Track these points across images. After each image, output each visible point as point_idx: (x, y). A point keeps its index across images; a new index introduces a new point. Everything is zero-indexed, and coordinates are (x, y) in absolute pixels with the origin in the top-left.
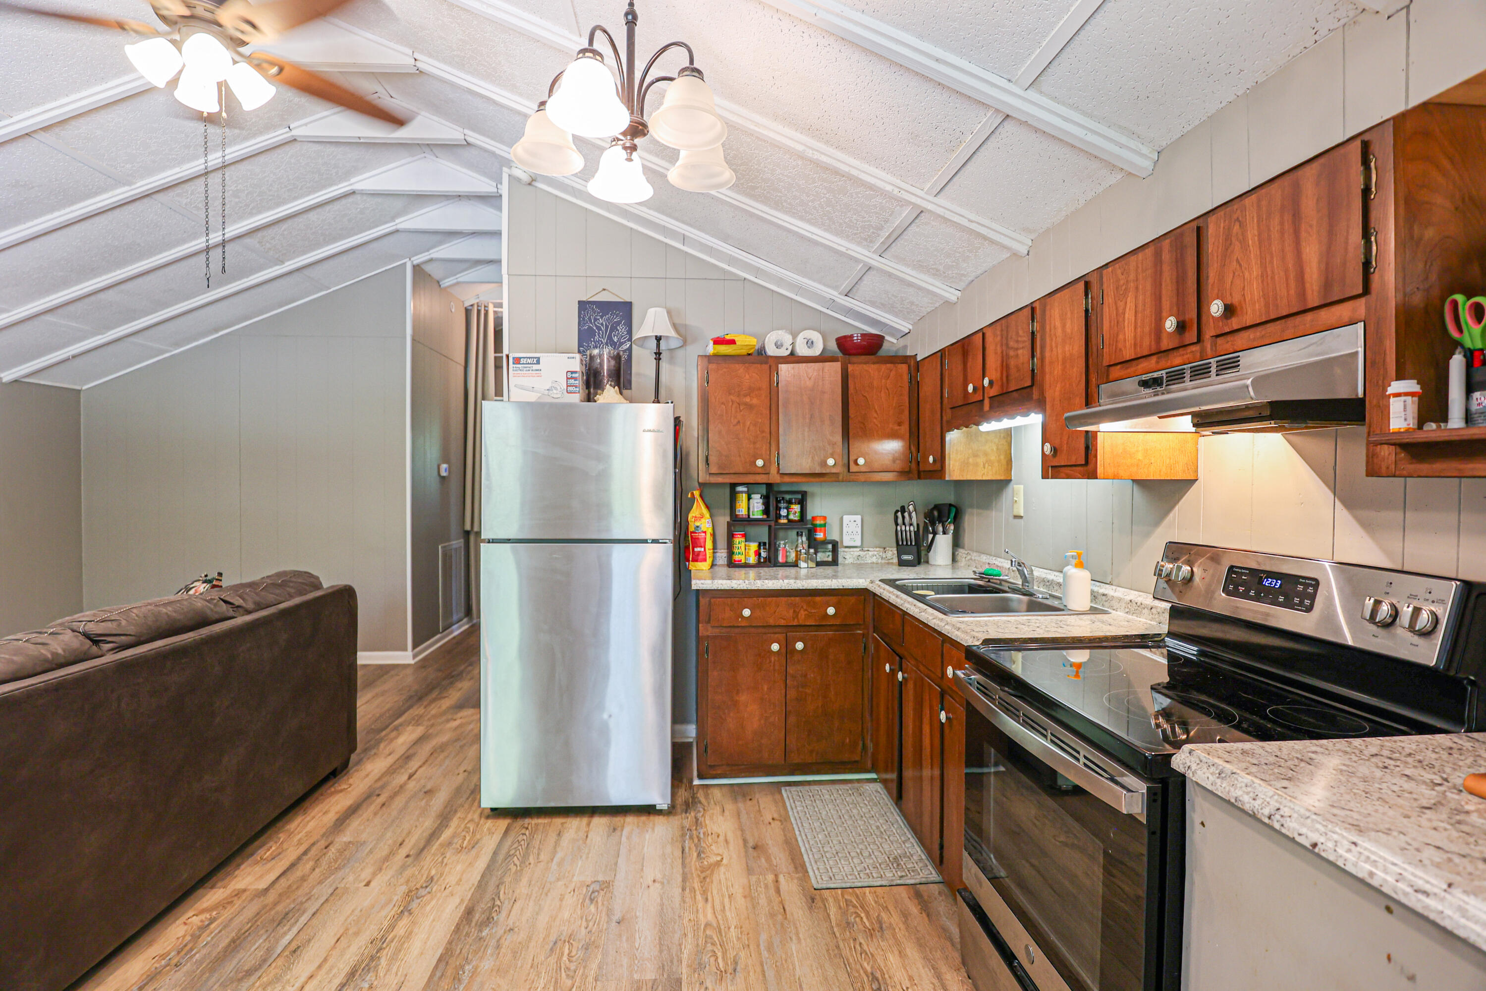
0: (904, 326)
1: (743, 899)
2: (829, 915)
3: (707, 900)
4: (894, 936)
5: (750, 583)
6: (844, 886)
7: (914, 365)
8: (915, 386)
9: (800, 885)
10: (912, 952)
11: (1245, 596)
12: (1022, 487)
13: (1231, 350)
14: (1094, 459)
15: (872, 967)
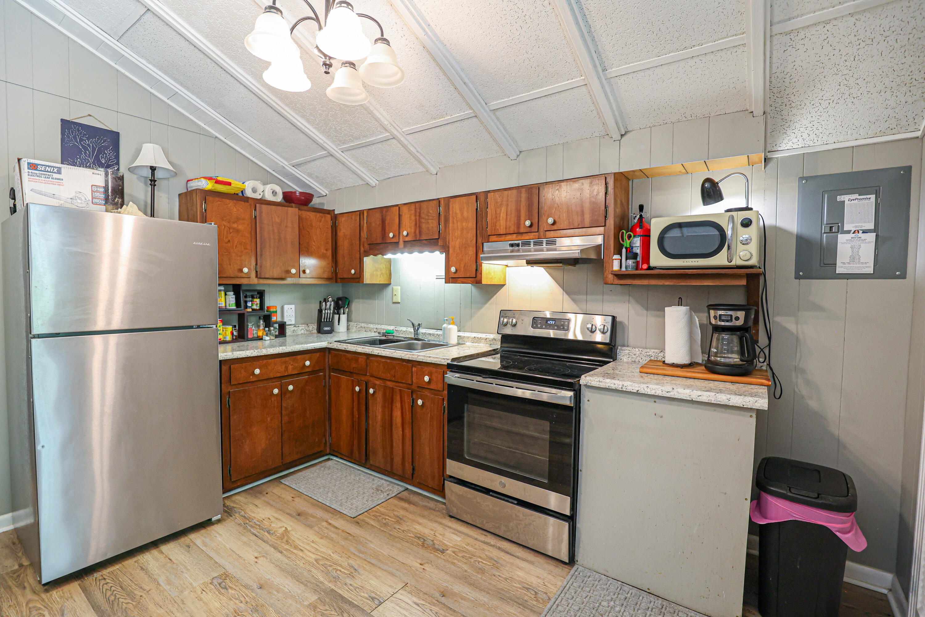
0: (323, 191)
1: (322, 540)
2: (372, 525)
3: (302, 550)
4: (408, 518)
5: (258, 352)
6: (366, 510)
7: (335, 217)
8: (335, 229)
9: (344, 520)
10: (421, 520)
11: (541, 328)
12: (399, 287)
13: (553, 237)
14: (480, 275)
15: (413, 534)
